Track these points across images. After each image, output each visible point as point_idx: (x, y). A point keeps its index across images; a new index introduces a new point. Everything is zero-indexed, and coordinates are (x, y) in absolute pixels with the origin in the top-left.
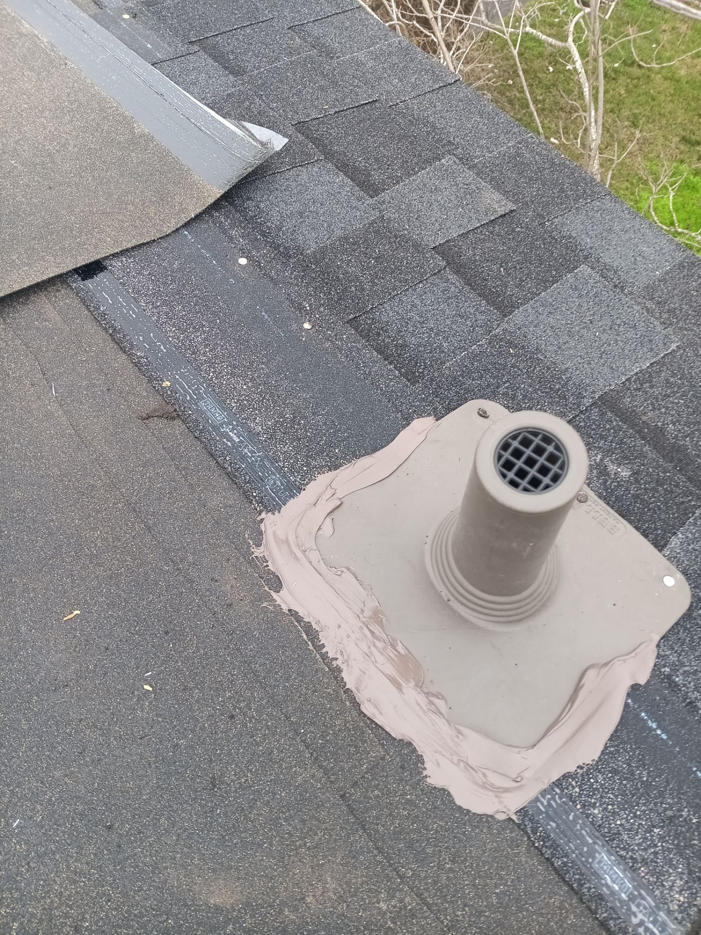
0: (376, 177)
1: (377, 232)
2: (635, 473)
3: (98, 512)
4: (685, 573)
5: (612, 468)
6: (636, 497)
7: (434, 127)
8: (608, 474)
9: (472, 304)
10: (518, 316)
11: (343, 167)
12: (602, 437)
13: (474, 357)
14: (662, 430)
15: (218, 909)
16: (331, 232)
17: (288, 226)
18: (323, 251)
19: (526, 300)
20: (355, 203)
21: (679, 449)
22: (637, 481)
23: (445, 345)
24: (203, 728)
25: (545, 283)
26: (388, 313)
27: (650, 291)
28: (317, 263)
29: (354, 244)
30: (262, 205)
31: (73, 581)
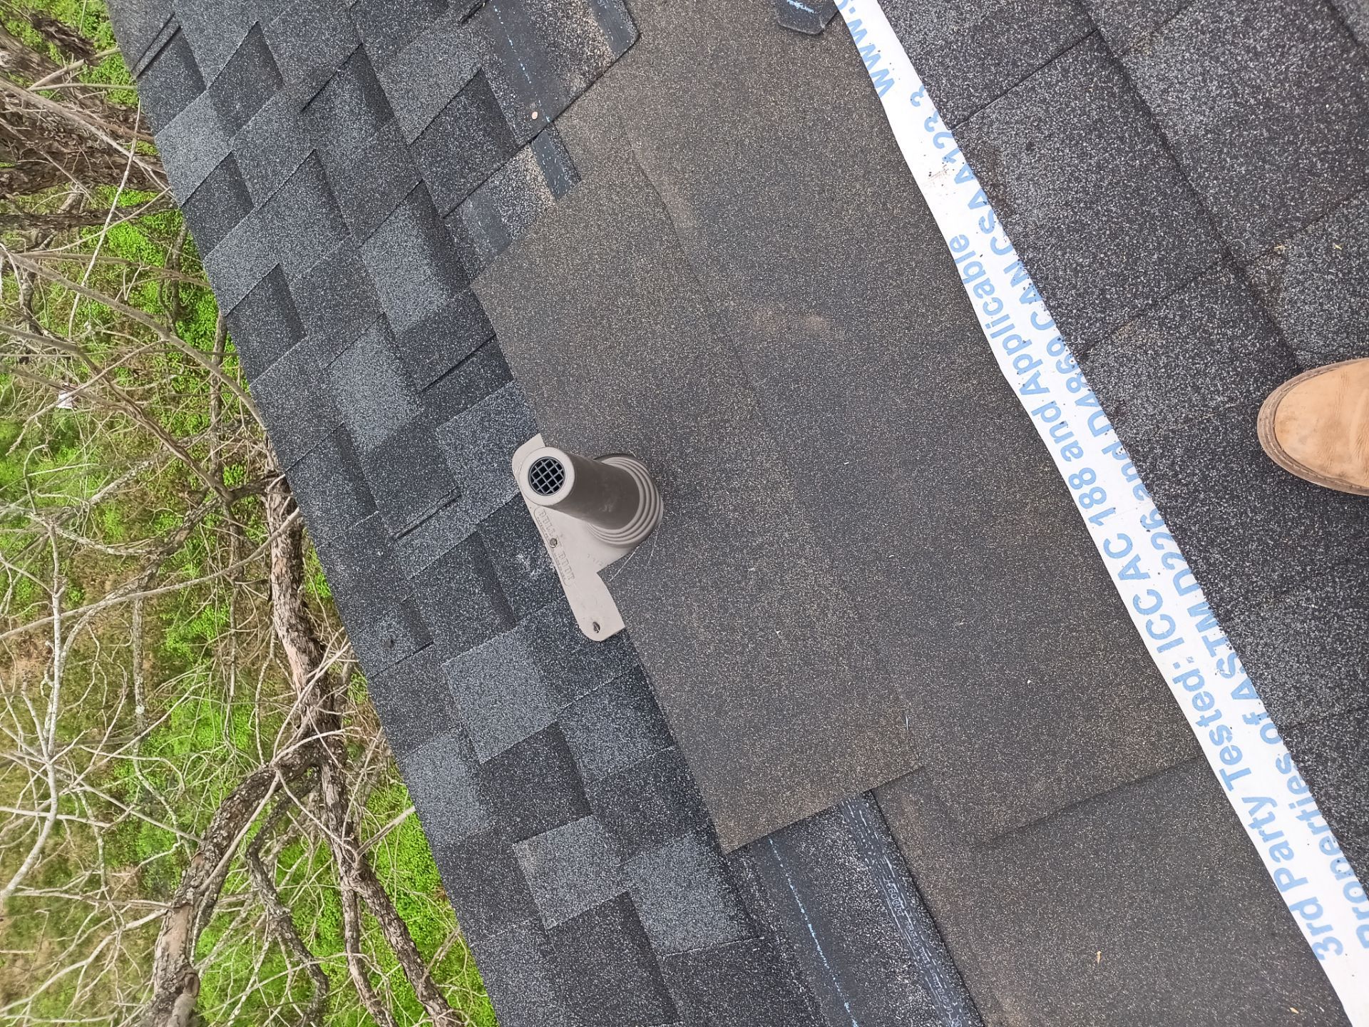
0: (618, 919)
1: (630, 842)
2: (513, 555)
3: (875, 596)
5: (527, 563)
7: (552, 981)
8: (532, 558)
9: (576, 739)
10: (548, 720)
12: (525, 590)
14: (483, 590)
15: (819, 314)
17: (703, 873)
19: (535, 737)
20: (641, 886)
21: (479, 572)
22: (515, 549)
24: (816, 421)
26: (642, 748)
27: (442, 728)
28: (686, 817)
29: (651, 833)
30: (722, 906)
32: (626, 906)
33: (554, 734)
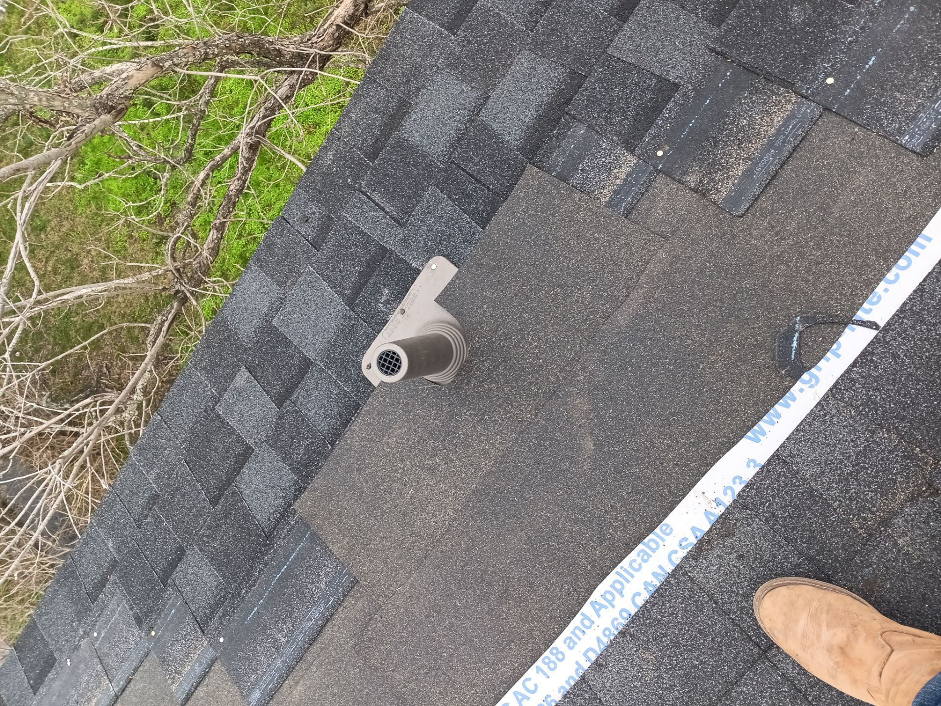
0: (239, 450)
1: (276, 442)
3: (453, 546)
4: (429, 259)
6: (397, 285)
7: (196, 422)
9: (309, 381)
10: (311, 355)
11: (237, 470)
13: (339, 375)
14: (360, 273)
15: (595, 445)
16: (280, 469)
17: (281, 493)
18: (293, 470)
19: (300, 352)
20: (260, 458)
23: (335, 392)
24: (532, 469)
25: (288, 343)
26: (323, 426)
27: (280, 284)
28: (302, 472)
29: (286, 453)
30: (272, 511)
31: (485, 546)
32: (247, 453)
33: (307, 364)
